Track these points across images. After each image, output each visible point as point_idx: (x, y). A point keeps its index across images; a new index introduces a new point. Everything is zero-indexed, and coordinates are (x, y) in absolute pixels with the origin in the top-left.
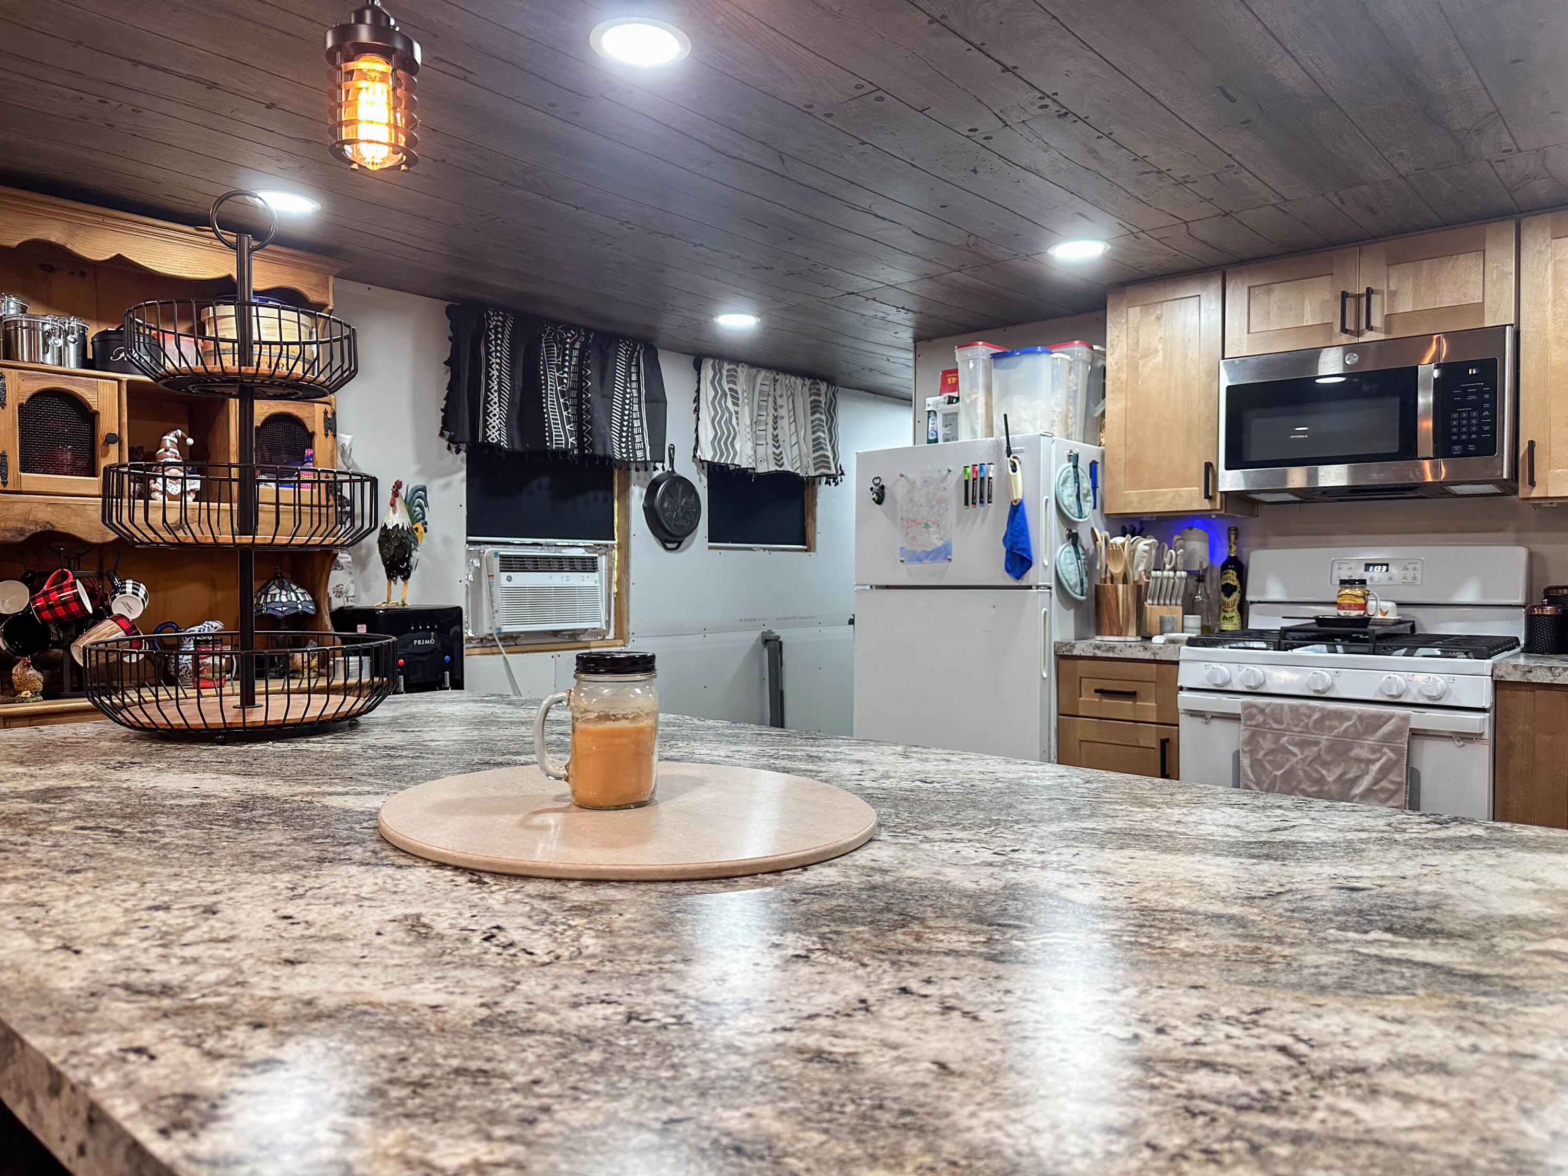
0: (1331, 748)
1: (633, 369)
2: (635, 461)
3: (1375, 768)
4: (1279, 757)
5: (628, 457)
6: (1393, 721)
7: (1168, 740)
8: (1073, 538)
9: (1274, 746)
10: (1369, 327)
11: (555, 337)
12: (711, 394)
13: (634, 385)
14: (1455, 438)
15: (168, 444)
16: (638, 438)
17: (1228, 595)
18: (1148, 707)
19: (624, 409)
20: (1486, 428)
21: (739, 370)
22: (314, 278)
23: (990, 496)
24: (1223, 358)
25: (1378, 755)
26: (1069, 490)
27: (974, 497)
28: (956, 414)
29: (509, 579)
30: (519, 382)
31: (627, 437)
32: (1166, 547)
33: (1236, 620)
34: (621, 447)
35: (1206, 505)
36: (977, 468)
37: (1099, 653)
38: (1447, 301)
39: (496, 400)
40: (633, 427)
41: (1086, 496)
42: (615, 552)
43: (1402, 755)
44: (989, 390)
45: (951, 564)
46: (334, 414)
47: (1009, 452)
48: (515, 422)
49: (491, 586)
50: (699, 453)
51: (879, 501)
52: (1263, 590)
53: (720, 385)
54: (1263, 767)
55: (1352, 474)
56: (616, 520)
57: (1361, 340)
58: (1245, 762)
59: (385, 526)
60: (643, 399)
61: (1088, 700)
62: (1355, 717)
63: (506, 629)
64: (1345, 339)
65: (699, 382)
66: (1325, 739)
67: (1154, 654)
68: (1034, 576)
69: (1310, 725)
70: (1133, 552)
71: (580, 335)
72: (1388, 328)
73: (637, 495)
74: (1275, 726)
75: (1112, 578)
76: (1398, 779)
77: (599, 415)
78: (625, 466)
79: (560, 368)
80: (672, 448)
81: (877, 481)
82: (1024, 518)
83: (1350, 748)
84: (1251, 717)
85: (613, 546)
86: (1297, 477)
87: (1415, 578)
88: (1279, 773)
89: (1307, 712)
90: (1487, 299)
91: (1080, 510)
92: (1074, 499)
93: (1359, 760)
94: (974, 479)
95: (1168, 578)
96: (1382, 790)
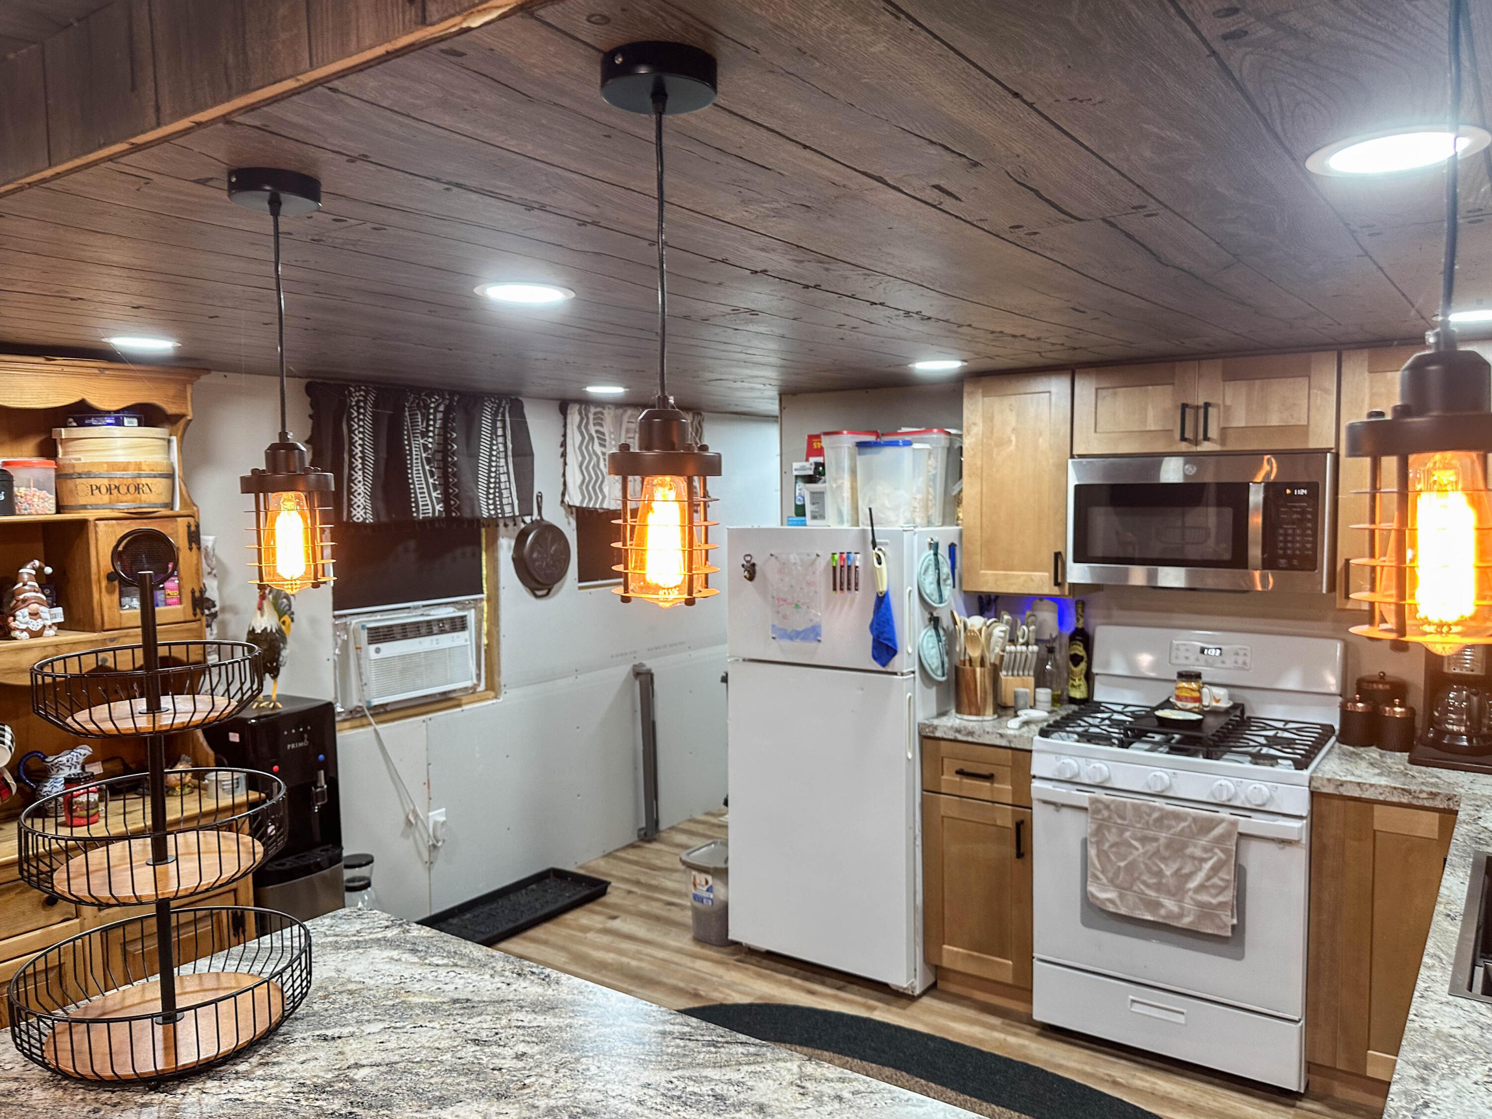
0: (1169, 845)
1: (499, 424)
2: (504, 517)
3: (1207, 866)
4: (1123, 850)
5: (497, 513)
6: (1224, 825)
7: (1022, 822)
8: (935, 621)
9: (1117, 840)
10: (1206, 438)
11: (418, 404)
12: (578, 439)
13: (500, 440)
14: (1281, 552)
15: (26, 577)
16: (505, 493)
17: (1076, 665)
18: (1004, 789)
19: (490, 466)
20: (1309, 546)
21: (606, 412)
22: (171, 390)
23: (856, 584)
24: (1072, 457)
25: (1210, 855)
26: (931, 577)
27: (842, 584)
28: (822, 493)
29: (378, 651)
30: (383, 454)
31: (494, 493)
32: (1019, 622)
33: (1084, 688)
34: (488, 504)
35: (1056, 591)
36: (845, 556)
37: (960, 737)
38: (1274, 420)
39: (360, 478)
40: (500, 482)
41: (945, 580)
42: (485, 604)
43: (1231, 856)
44: (853, 472)
45: (821, 645)
46: (197, 526)
47: (874, 545)
48: (380, 494)
49: (359, 658)
50: (567, 499)
51: (751, 578)
52: (1107, 664)
53: (587, 430)
54: (1108, 857)
55: (1189, 577)
56: (484, 572)
57: (1199, 449)
58: (1092, 852)
59: (253, 630)
60: (510, 453)
61: (948, 778)
62: (1190, 819)
63: (376, 702)
64: (1184, 447)
65: (565, 426)
66: (1163, 836)
67: (1010, 742)
68: (898, 663)
69: (1151, 822)
70: (989, 636)
71: (444, 399)
72: (1223, 440)
73: (506, 546)
74: (1119, 821)
75: (970, 660)
76: (1227, 877)
77: (466, 477)
78: (493, 523)
79: (424, 435)
80: (540, 496)
81: (748, 558)
82: (888, 608)
83: (1185, 846)
84: (1097, 811)
85: (482, 600)
86: (1138, 576)
87: (1245, 663)
88: (1122, 864)
89: (1147, 810)
90: (1312, 422)
91: (941, 596)
92: (935, 586)
93: (1193, 858)
94: (842, 567)
95: (1021, 653)
96: (1214, 886)
